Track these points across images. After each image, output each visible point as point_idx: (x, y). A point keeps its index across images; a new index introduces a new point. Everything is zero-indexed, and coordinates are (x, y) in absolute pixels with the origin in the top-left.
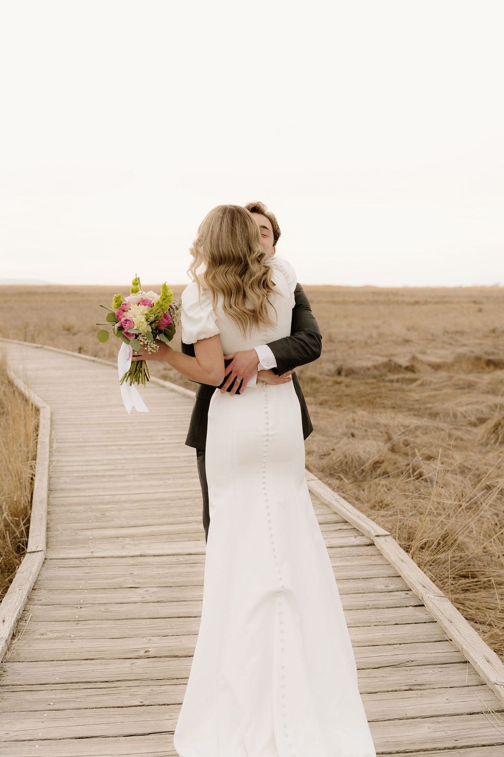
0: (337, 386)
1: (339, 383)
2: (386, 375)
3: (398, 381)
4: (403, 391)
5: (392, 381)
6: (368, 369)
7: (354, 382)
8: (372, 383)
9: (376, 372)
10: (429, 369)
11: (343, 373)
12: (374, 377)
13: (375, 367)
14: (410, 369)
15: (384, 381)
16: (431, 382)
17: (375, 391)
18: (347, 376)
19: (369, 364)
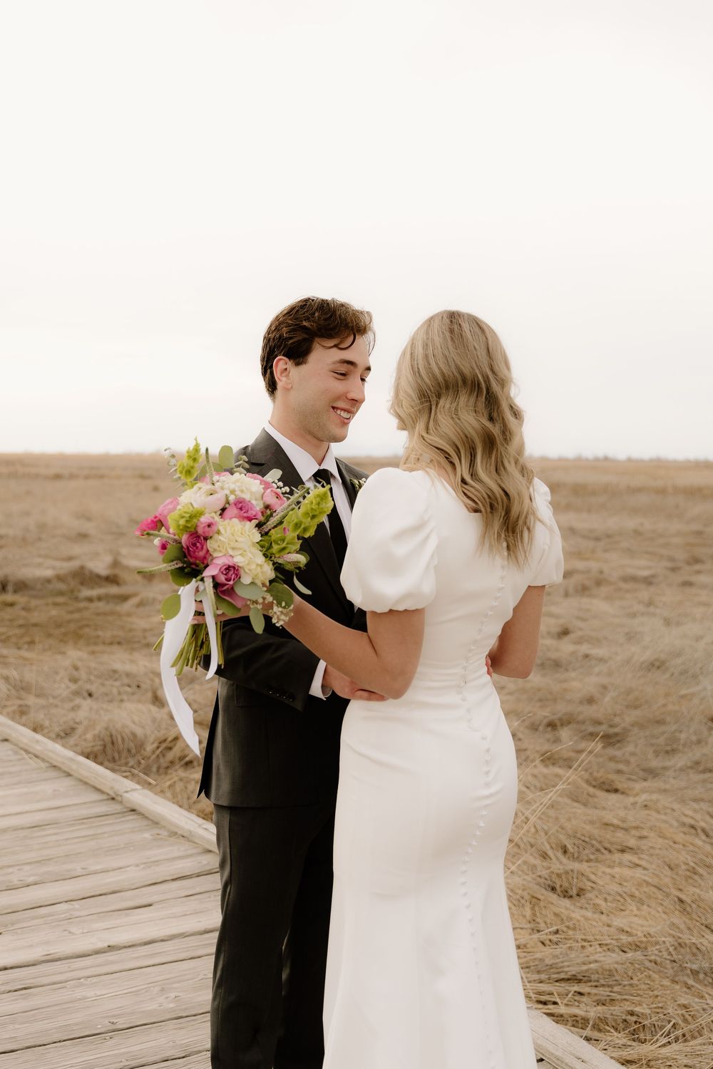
0: (9, 610)
1: (12, 605)
2: (79, 591)
3: (99, 599)
4: (119, 615)
5: (90, 600)
6: (48, 581)
7: (34, 603)
8: (65, 604)
9: (62, 586)
10: (139, 578)
11: (10, 588)
12: (61, 593)
13: (60, 578)
14: (112, 580)
15: (77, 599)
16: (154, 599)
17: (76, 616)
18: (15, 592)
19: (49, 573)
